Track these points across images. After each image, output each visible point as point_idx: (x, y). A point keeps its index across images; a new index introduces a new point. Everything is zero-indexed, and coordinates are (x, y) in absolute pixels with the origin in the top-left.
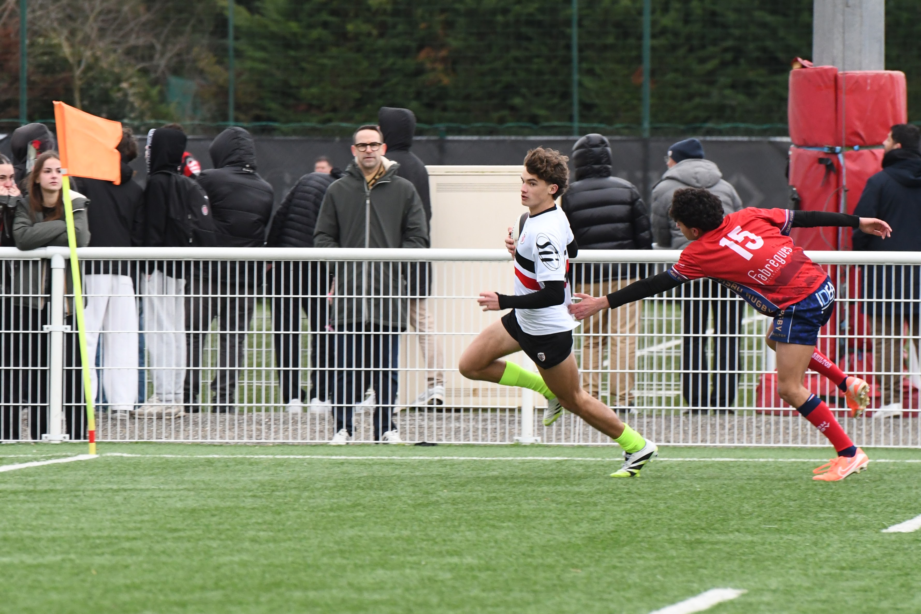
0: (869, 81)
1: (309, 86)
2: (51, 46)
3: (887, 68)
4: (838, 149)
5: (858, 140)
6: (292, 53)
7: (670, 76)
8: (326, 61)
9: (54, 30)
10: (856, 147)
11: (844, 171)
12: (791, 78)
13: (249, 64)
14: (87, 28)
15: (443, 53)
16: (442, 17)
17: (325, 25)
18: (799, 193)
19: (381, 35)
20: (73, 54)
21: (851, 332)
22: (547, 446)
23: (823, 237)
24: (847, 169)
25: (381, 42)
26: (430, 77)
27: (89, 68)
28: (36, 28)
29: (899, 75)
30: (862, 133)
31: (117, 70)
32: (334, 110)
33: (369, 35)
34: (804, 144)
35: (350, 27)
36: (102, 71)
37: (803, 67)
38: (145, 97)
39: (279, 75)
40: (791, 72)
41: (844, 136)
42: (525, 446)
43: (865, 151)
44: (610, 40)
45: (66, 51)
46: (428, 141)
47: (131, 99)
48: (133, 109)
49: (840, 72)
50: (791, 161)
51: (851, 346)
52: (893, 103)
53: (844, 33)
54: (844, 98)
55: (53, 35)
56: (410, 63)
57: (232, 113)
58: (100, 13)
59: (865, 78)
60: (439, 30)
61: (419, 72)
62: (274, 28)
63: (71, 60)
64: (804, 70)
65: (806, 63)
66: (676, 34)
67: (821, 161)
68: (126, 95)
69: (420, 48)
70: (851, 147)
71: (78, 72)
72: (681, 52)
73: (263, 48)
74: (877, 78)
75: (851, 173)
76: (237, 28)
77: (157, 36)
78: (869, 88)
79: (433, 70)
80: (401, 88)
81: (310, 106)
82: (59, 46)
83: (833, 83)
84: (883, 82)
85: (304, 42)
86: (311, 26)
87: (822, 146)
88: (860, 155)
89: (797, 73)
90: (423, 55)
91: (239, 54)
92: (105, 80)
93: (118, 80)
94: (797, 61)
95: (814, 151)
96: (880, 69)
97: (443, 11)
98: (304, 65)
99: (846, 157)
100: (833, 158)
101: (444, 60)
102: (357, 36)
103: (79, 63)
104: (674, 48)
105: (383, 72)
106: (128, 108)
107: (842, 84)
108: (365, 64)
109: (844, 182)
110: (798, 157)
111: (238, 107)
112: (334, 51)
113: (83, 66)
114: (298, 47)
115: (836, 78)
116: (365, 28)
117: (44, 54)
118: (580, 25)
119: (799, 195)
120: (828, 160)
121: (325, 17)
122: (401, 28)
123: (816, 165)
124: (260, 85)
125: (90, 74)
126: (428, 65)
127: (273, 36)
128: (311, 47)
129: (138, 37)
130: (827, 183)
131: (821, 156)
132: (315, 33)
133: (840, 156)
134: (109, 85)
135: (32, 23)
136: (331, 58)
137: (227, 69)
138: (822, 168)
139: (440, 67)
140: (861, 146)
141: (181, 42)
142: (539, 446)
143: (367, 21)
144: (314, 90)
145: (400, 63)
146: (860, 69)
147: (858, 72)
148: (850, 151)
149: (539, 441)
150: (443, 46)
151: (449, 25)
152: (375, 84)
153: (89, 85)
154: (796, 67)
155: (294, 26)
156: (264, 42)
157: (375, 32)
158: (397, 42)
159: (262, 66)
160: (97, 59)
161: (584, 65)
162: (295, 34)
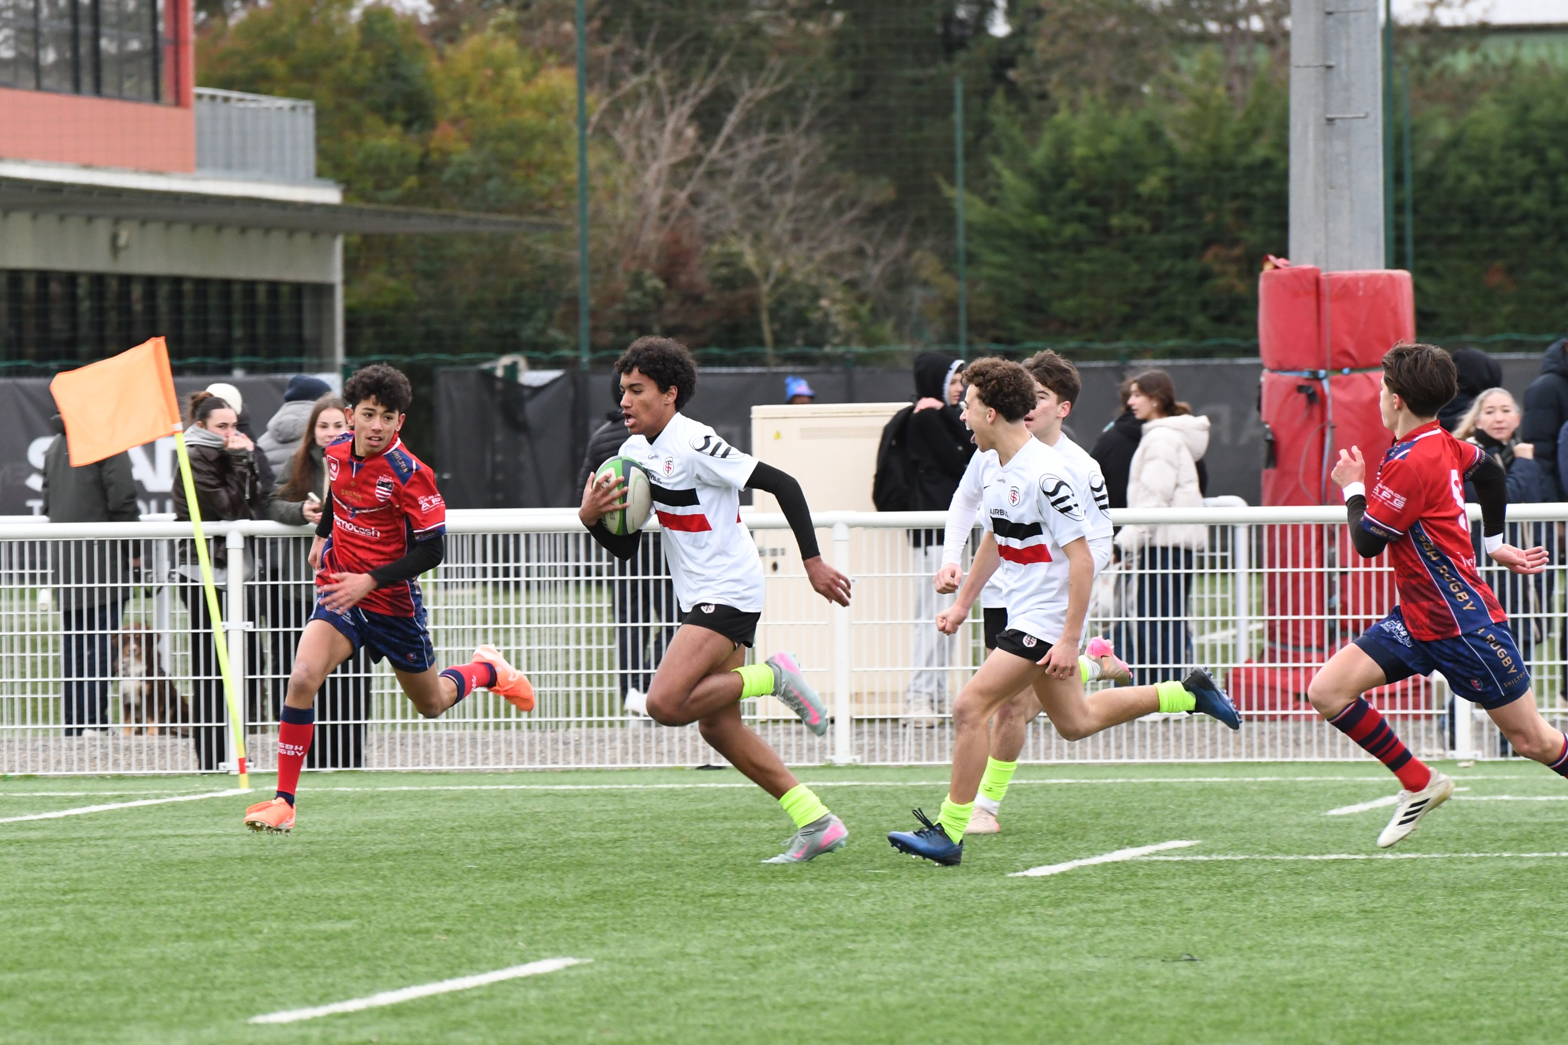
0: (1361, 284)
1: (1062, 297)
2: (730, 255)
3: (1387, 267)
4: (1322, 373)
5: (1347, 360)
6: (1040, 256)
7: (1536, 274)
8: (1085, 267)
9: (734, 233)
10: (1346, 371)
11: (1329, 402)
12: (1262, 284)
13: (986, 271)
14: (777, 229)
15: (1237, 251)
16: (1235, 205)
17: (1083, 218)
18: (1273, 432)
19: (1155, 230)
20: (758, 263)
21: (1344, 611)
22: (867, 767)
23: (1304, 488)
24: (1334, 400)
25: (1157, 239)
26: (1221, 282)
27: (779, 282)
28: (711, 232)
29: (1404, 275)
30: (1353, 351)
31: (814, 281)
32: (1096, 327)
33: (1139, 230)
34: (1280, 368)
35: (1115, 221)
36: (795, 285)
37: (1276, 267)
38: (854, 315)
39: (1024, 284)
40: (1262, 275)
41: (1328, 356)
42: (839, 768)
43: (1358, 375)
44: (1455, 229)
45: (750, 259)
46: (1106, 369)
47: (834, 319)
48: (836, 333)
49: (1323, 274)
50: (1264, 390)
51: (1344, 628)
52: (1395, 312)
53: (1326, 223)
54: (1328, 306)
55: (732, 239)
56: (1193, 266)
57: (963, 334)
58: (792, 212)
59: (1355, 280)
60: (1228, 219)
61: (1205, 276)
62: (1017, 224)
63: (757, 271)
64: (1277, 271)
65: (1281, 262)
66: (1541, 219)
67: (1300, 389)
68: (827, 315)
69: (1207, 244)
70: (1339, 370)
71: (765, 288)
72: (1548, 243)
73: (1002, 250)
74: (1371, 280)
75: (1337, 403)
76: (970, 226)
77: (869, 238)
78: (1361, 293)
79: (1223, 274)
80: (1181, 298)
81: (1064, 323)
82: (740, 255)
83: (1313, 288)
84: (1379, 286)
85: (1054, 240)
86: (1063, 221)
87: (1301, 370)
88: (1352, 381)
89: (1269, 276)
90: (1210, 255)
91: (971, 259)
92: (800, 297)
93: (817, 295)
94: (1268, 260)
95: (1290, 377)
96: (1378, 267)
97: (1235, 196)
98: (1056, 271)
99: (1333, 383)
100: (1315, 385)
101: (1237, 260)
102: (1123, 232)
103: (767, 275)
104: (1538, 238)
105: (1159, 277)
106: (830, 331)
107: (1326, 288)
108: (1135, 267)
109: (1330, 415)
110: (1272, 384)
111: (972, 327)
112: (1095, 252)
113: (772, 280)
114: (1046, 247)
115: (1317, 281)
116: (1134, 221)
117: (722, 265)
118: (1416, 211)
119: (1274, 434)
120: (1309, 387)
121: (1081, 207)
122: (1180, 221)
123: (1295, 394)
124: (999, 298)
125: (783, 289)
126: (1217, 267)
127: (1014, 235)
128: (1064, 247)
129: (841, 242)
130: (1310, 417)
131: (1301, 383)
132: (1069, 230)
133: (1326, 384)
134: (803, 303)
135: (707, 226)
136: (1090, 260)
137: (957, 278)
138: (1302, 397)
139: (1232, 269)
140: (1353, 369)
141: (899, 246)
142: (857, 767)
143: (1137, 212)
144: (1070, 303)
145: (1180, 266)
146: (1350, 269)
147: (1347, 273)
148: (1338, 376)
149: (859, 762)
150: (1235, 242)
151: (1244, 214)
152: (1152, 292)
153: (781, 303)
154: (1268, 268)
155: (1042, 221)
156: (1005, 243)
157: (1147, 226)
158: (1176, 238)
159: (1002, 274)
160: (789, 271)
161: (1422, 263)
162: (1043, 232)
